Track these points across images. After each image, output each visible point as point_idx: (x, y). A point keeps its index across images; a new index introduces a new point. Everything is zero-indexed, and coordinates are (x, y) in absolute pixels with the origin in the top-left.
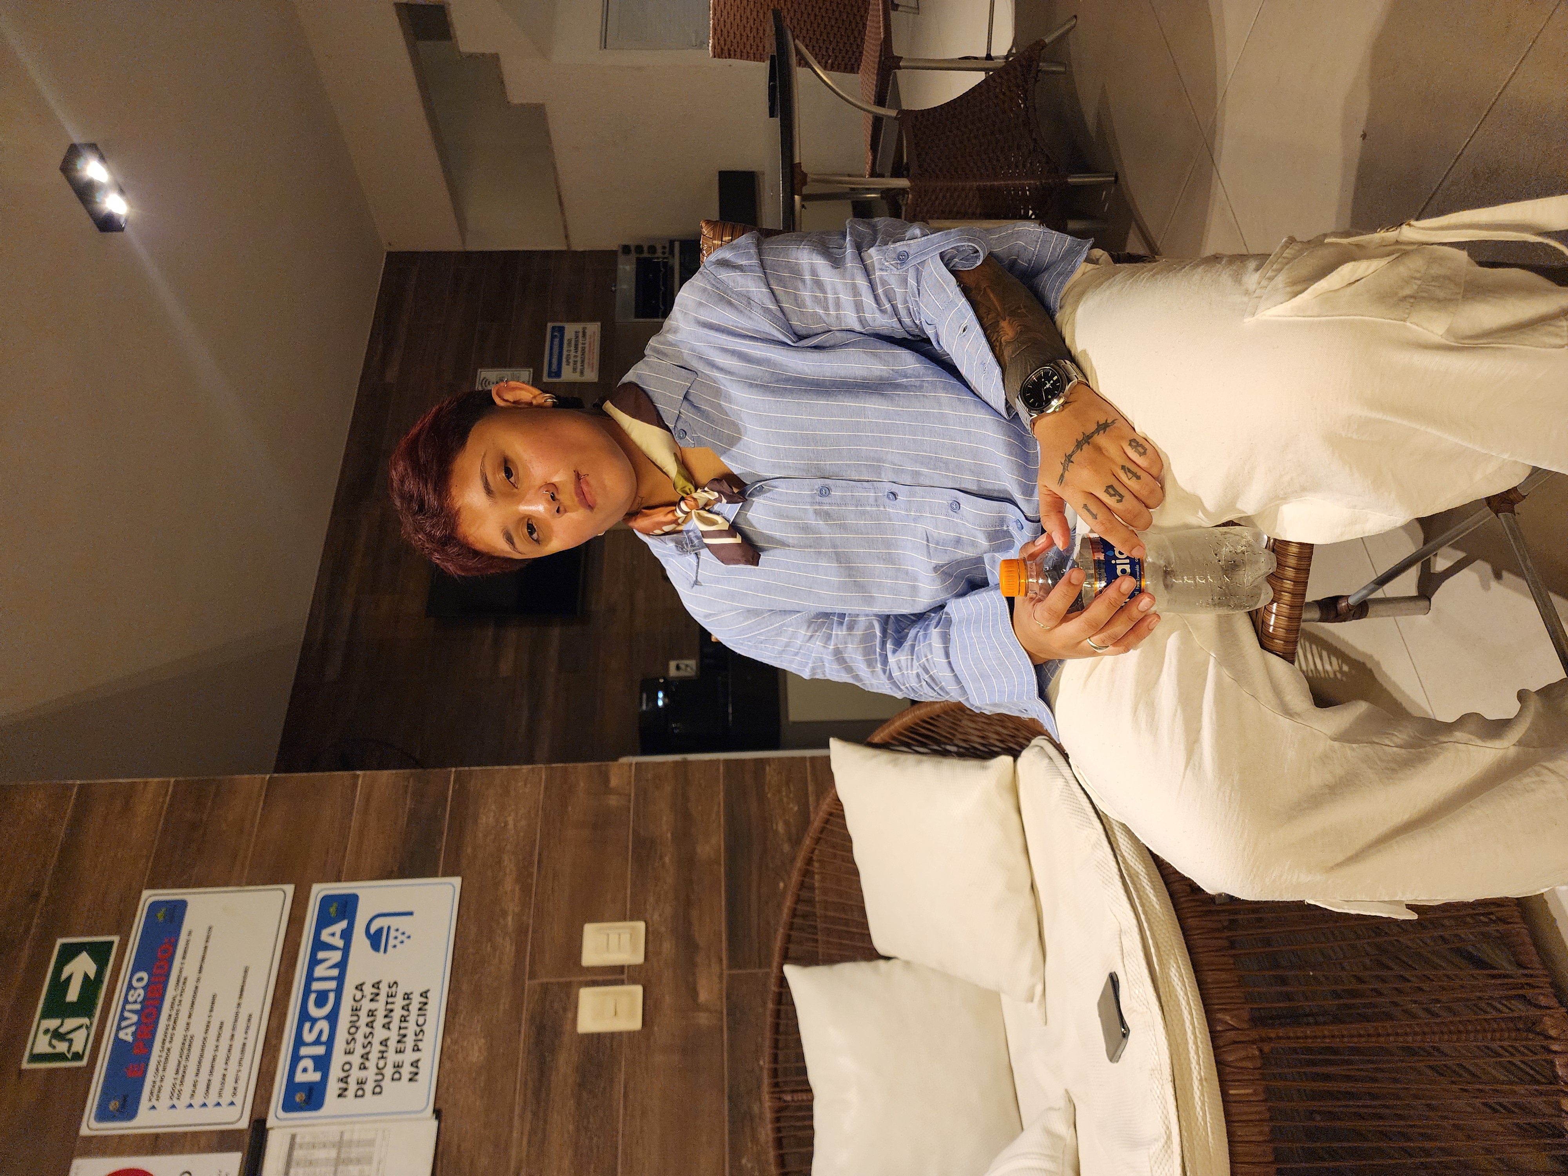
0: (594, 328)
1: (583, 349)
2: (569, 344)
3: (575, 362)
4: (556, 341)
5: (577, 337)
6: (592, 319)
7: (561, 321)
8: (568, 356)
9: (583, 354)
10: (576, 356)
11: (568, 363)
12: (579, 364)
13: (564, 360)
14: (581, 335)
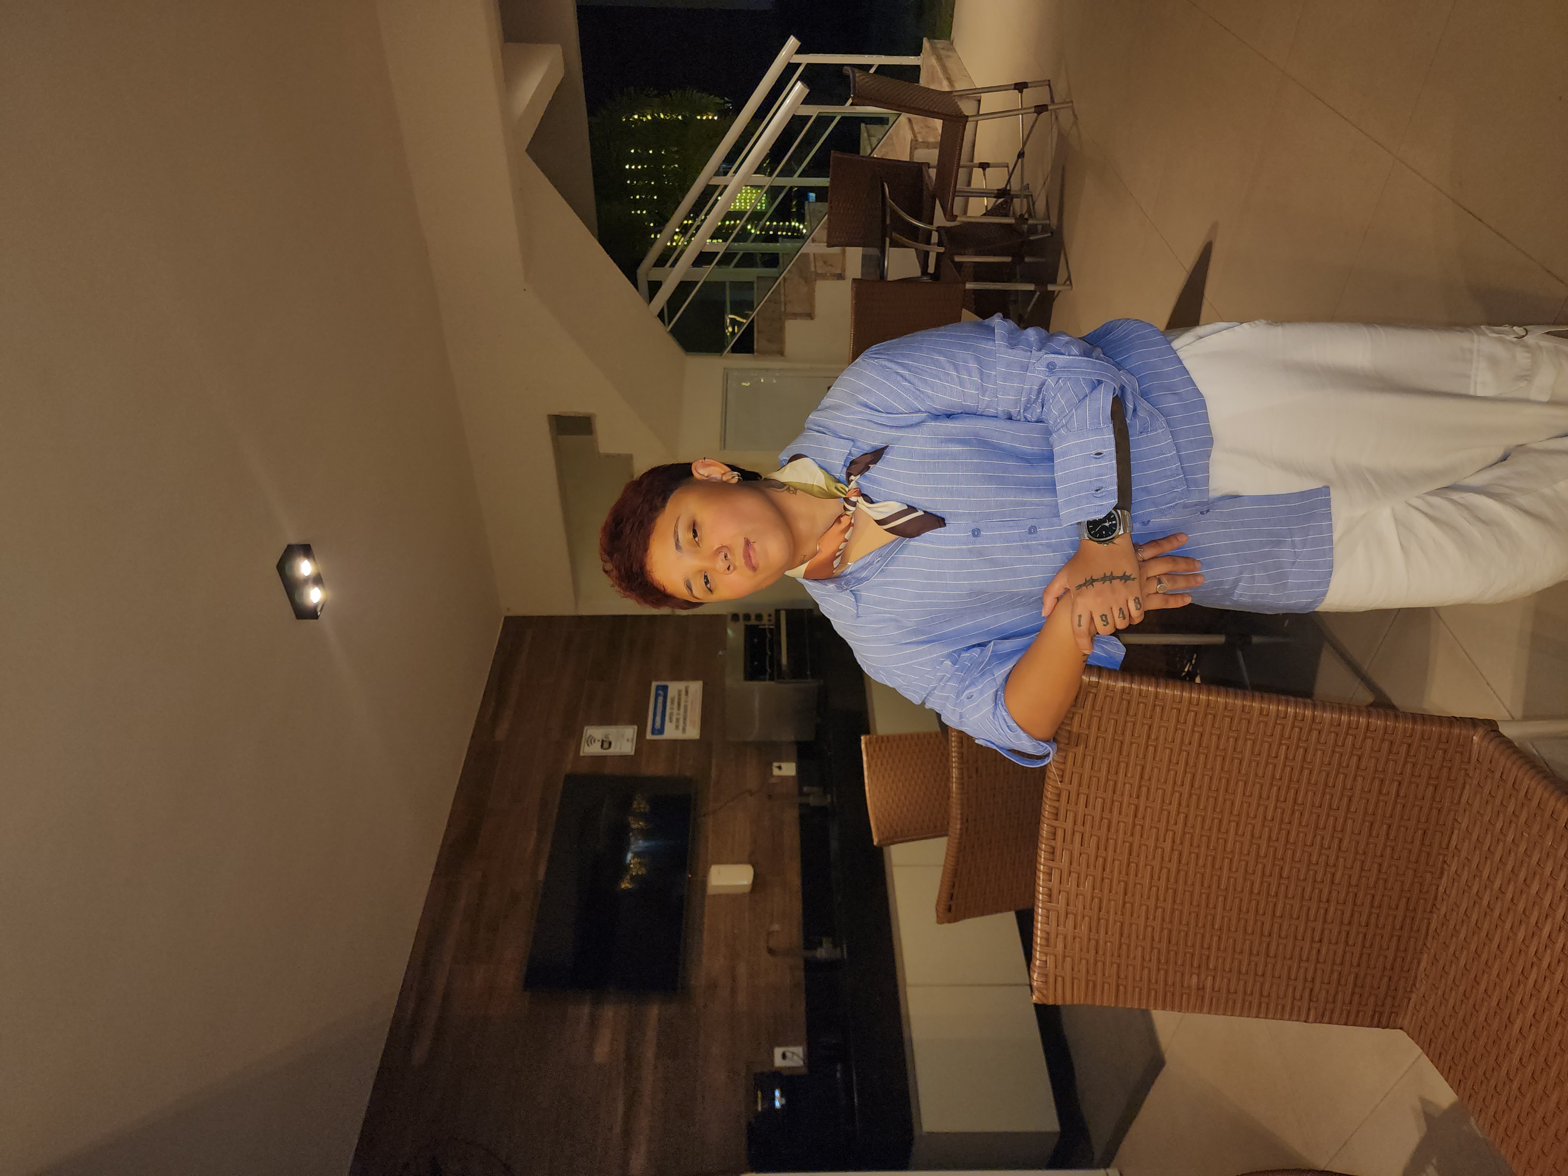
0: (696, 687)
1: (686, 707)
2: (672, 702)
3: (678, 720)
4: (660, 699)
5: (680, 695)
6: (695, 678)
7: (664, 680)
8: (671, 714)
9: (686, 711)
10: (678, 714)
11: (671, 722)
12: (681, 721)
13: (667, 718)
14: (683, 693)
